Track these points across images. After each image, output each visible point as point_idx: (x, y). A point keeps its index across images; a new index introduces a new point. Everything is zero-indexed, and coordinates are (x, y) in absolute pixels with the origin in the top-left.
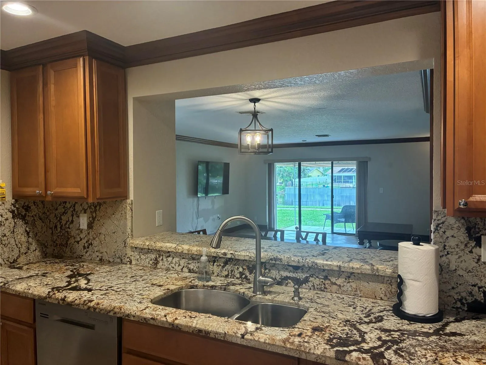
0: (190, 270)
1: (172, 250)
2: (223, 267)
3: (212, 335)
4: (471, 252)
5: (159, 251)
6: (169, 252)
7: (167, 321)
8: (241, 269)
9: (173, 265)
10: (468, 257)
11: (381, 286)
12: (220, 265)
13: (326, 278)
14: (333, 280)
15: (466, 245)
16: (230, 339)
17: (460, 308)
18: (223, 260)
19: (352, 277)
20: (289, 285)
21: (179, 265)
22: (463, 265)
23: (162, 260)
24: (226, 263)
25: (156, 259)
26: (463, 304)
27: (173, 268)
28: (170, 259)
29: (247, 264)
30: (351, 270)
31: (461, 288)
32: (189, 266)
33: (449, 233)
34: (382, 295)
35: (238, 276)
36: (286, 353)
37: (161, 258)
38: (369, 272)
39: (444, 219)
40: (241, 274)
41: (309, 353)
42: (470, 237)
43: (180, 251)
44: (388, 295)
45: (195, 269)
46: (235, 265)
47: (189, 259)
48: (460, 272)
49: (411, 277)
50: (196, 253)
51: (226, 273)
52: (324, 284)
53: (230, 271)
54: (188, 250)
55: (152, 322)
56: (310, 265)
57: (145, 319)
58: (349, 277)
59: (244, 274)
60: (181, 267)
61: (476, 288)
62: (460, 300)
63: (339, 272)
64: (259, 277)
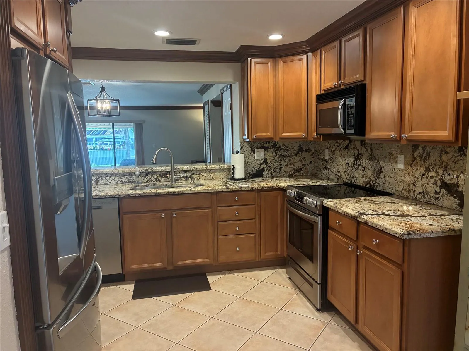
0: (122, 182)
1: (110, 172)
2: (145, 177)
3: (176, 193)
4: (252, 156)
5: (99, 174)
6: (107, 174)
7: (152, 192)
8: (156, 177)
9: (110, 181)
10: (251, 158)
11: (222, 173)
12: (143, 177)
13: (200, 174)
14: (203, 174)
15: (250, 153)
16: (185, 192)
17: (249, 177)
18: (145, 174)
19: (211, 171)
20: (182, 180)
21: (115, 180)
22: (250, 161)
23: (102, 179)
24: (146, 175)
25: (97, 179)
26: (250, 175)
27: (110, 182)
28: (108, 178)
29: (159, 174)
30: (211, 169)
31: (249, 169)
32: (122, 180)
33: (245, 150)
34: (223, 177)
35: (154, 180)
36: (208, 191)
37: (101, 178)
38: (219, 168)
39: (243, 144)
40: (156, 179)
41: (217, 189)
42: (252, 150)
43: (116, 172)
44: (225, 177)
45: (126, 180)
46: (152, 175)
47: (122, 176)
48: (249, 164)
49: (237, 165)
50: (128, 172)
51: (147, 180)
52: (199, 177)
53: (149, 179)
54: (122, 171)
55: (144, 195)
56: (193, 169)
57: (139, 194)
58: (210, 172)
59: (157, 179)
60: (116, 182)
61: (254, 169)
62: (249, 174)
63: (206, 170)
64: (174, 176)
